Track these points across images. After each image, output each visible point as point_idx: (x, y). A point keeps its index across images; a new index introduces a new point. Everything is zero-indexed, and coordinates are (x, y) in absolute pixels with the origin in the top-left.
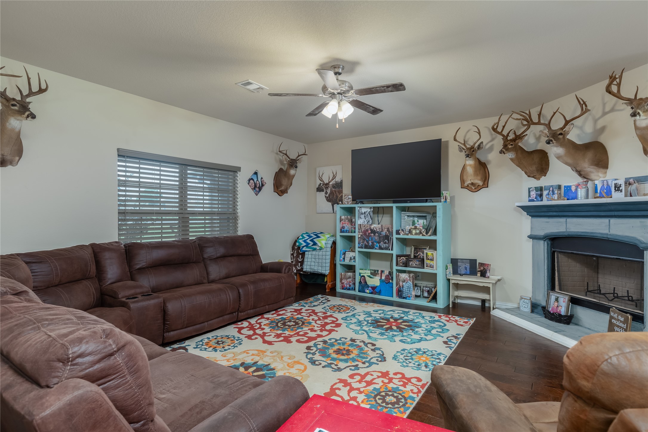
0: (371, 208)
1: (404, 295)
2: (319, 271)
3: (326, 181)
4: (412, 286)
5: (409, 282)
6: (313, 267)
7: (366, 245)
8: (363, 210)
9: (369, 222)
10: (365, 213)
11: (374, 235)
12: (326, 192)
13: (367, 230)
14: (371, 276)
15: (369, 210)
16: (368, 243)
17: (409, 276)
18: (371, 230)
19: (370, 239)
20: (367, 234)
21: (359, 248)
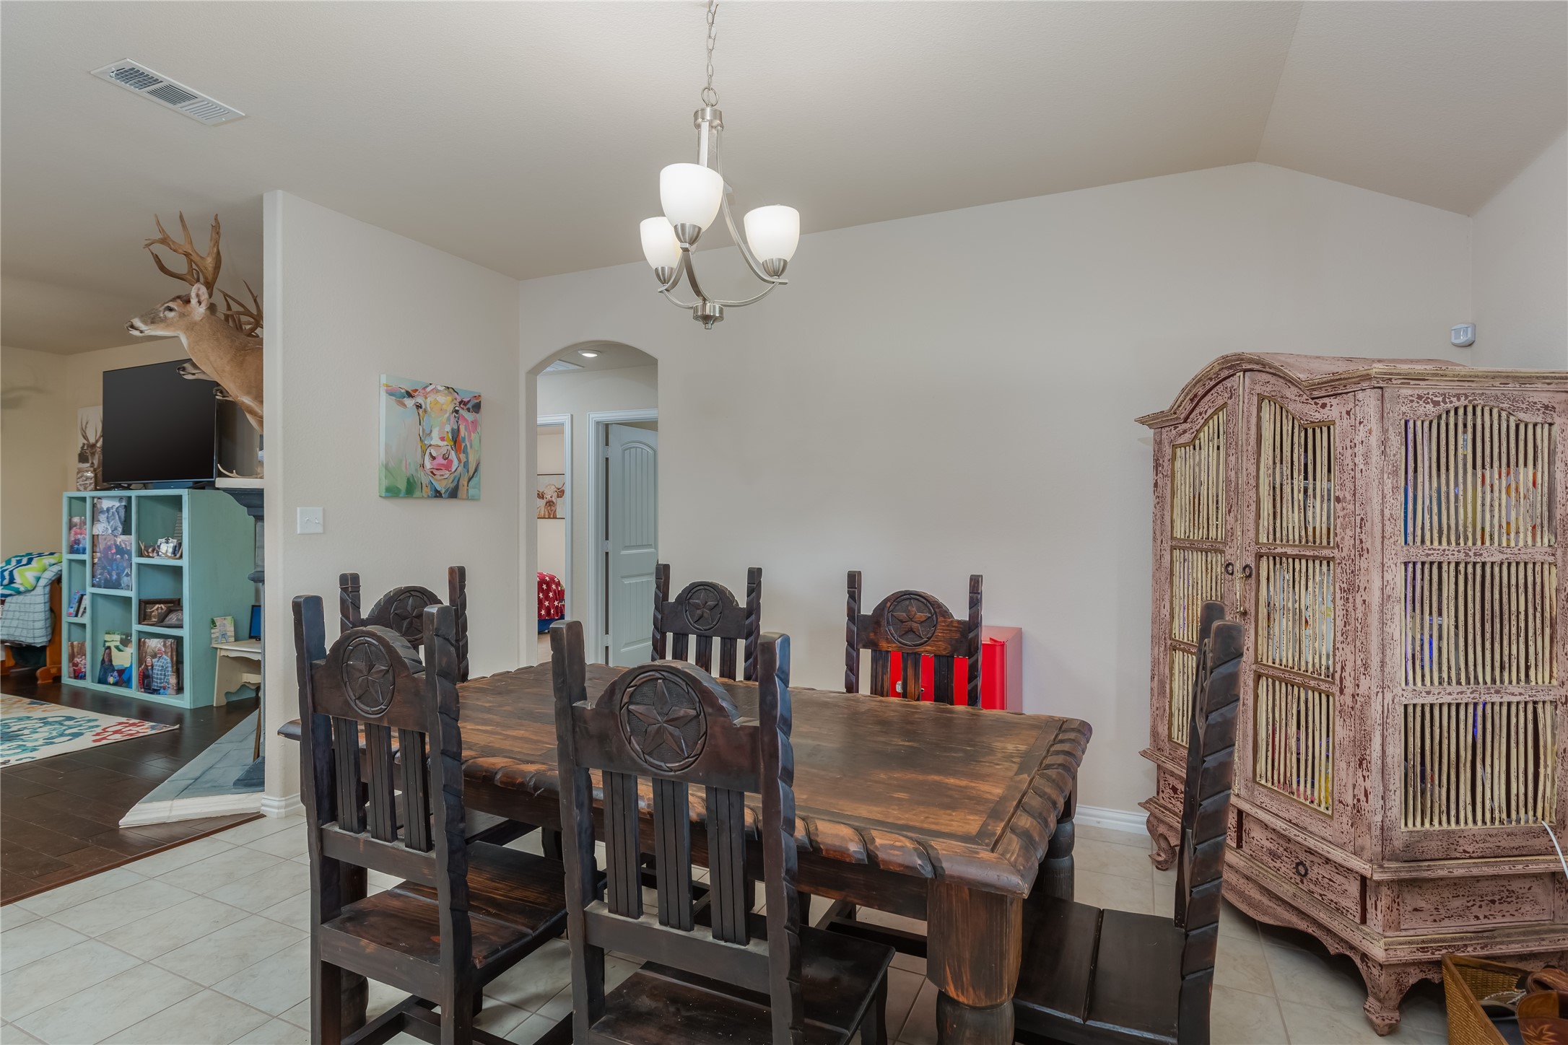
0: (121, 499)
1: (155, 685)
2: (22, 639)
3: (92, 440)
4: (170, 665)
5: (164, 656)
6: (11, 631)
7: (106, 580)
8: (106, 504)
9: (116, 529)
10: (108, 510)
11: (122, 557)
12: (93, 463)
13: (109, 548)
14: (121, 647)
15: (117, 504)
16: (110, 574)
17: (165, 645)
18: (117, 546)
19: (115, 567)
20: (110, 556)
21: (93, 586)
